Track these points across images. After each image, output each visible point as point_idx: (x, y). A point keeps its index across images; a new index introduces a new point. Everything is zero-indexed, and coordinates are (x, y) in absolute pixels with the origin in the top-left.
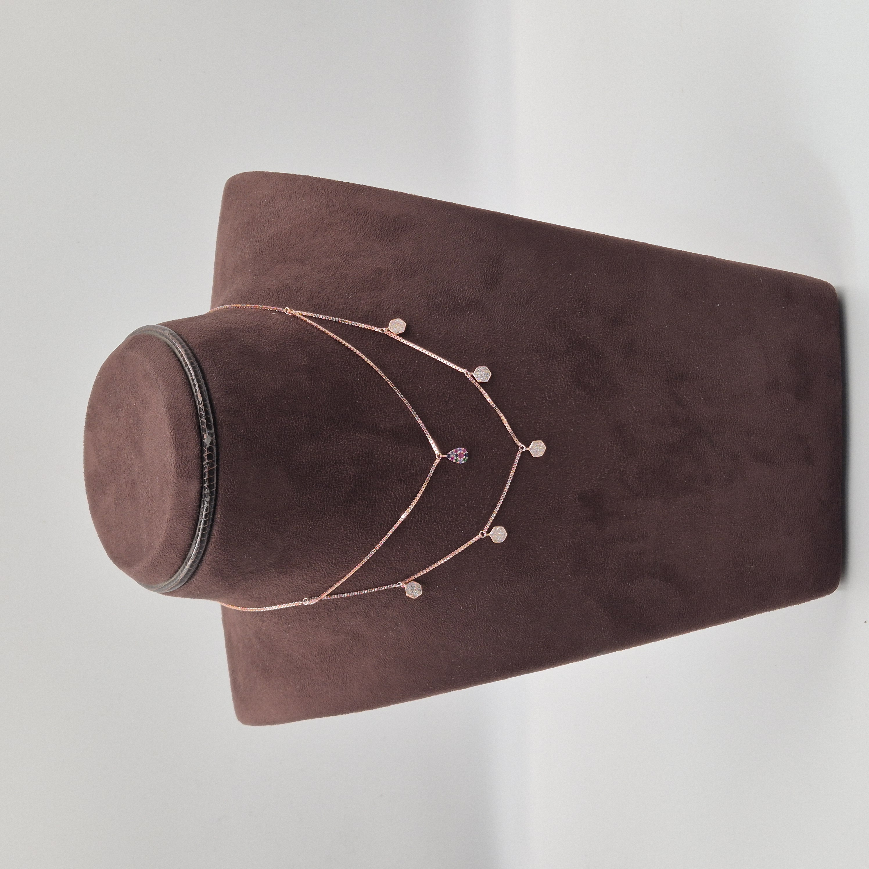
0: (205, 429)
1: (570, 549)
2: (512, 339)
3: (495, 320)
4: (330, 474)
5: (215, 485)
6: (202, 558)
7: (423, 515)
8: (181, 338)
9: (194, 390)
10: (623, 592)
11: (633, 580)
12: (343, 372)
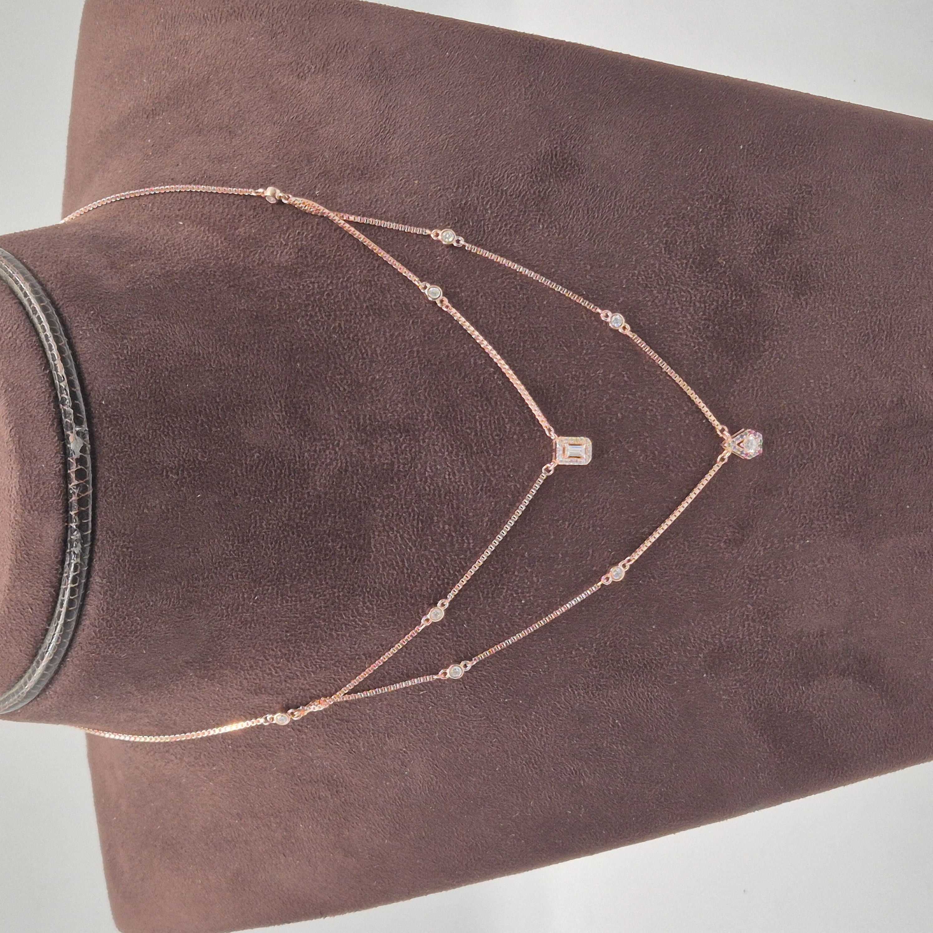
0: (71, 424)
2: (603, 264)
3: (573, 232)
4: (292, 504)
5: (90, 524)
6: (66, 654)
7: (452, 572)
8: (23, 263)
9: (50, 357)
10: (794, 702)
11: (809, 682)
12: (310, 323)
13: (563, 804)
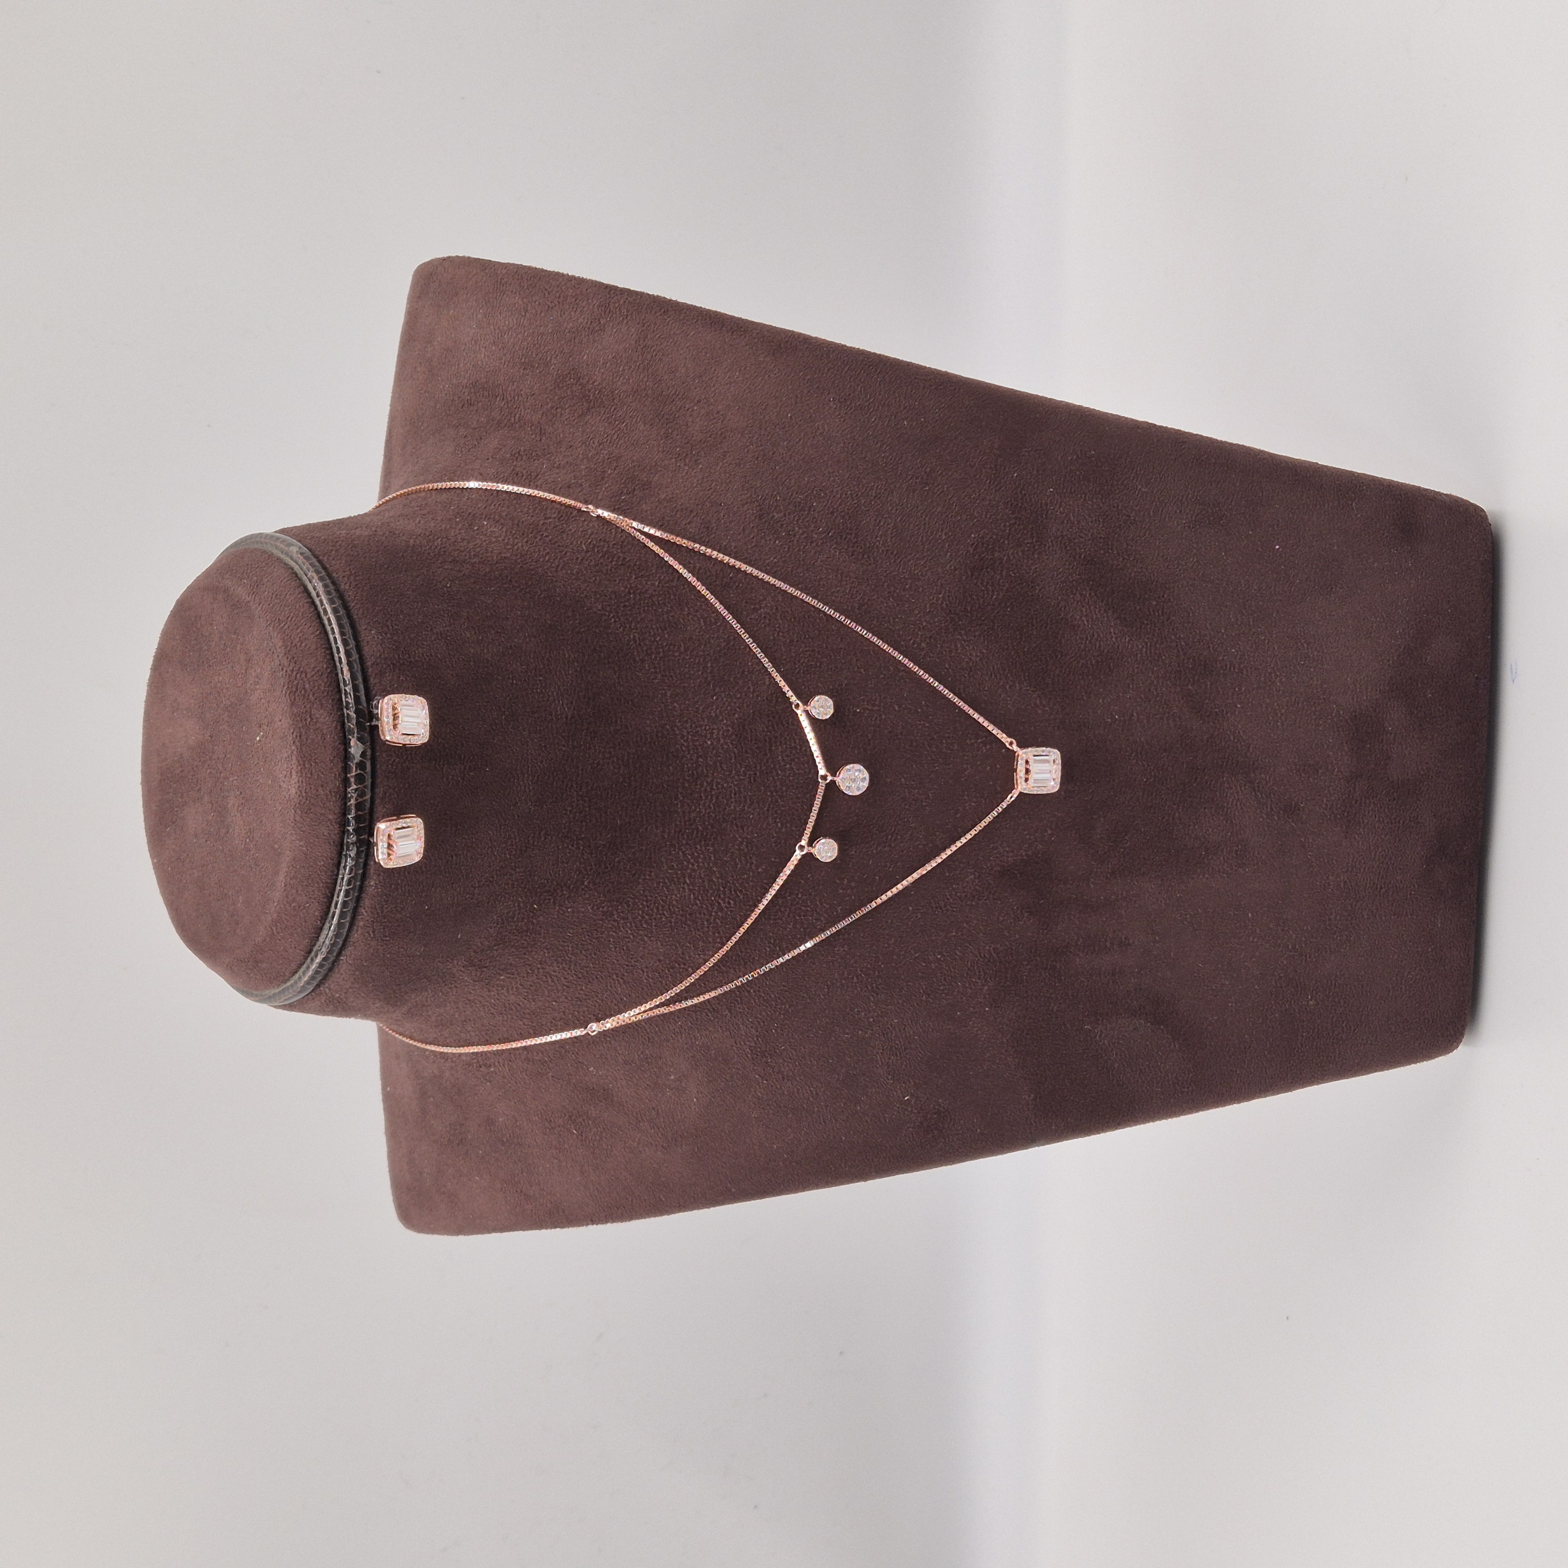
0: (353, 729)
1: (989, 961)
6: (339, 954)
9: (337, 659)
13: (837, 1129)
